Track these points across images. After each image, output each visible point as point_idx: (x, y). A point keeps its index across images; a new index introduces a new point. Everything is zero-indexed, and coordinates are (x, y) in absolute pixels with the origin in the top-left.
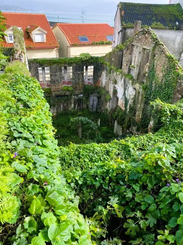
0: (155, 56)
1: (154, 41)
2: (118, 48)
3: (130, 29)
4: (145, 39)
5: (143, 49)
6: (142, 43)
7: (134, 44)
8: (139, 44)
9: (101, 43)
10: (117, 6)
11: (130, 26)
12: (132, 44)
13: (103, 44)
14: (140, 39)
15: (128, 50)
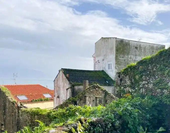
0: (107, 101)
1: (104, 92)
2: (70, 100)
3: (77, 86)
4: (96, 91)
5: (95, 98)
6: (94, 94)
7: (86, 95)
8: (92, 95)
9: (40, 100)
10: (59, 71)
11: (77, 84)
12: (84, 95)
13: (42, 100)
14: (92, 92)
15: (81, 100)
